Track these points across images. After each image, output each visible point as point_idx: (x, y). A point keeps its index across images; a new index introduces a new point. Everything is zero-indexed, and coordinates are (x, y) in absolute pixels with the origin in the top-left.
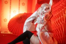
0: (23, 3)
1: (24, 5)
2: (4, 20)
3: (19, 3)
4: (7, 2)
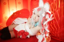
1: (20, 4)
4: (6, 3)
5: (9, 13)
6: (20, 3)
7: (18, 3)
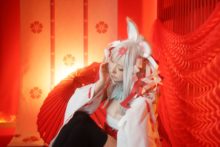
0: (102, 23)
1: (105, 31)
2: (32, 92)
3: (86, 25)
4: (41, 26)
5: (52, 74)
6: (106, 26)
7: (97, 26)
